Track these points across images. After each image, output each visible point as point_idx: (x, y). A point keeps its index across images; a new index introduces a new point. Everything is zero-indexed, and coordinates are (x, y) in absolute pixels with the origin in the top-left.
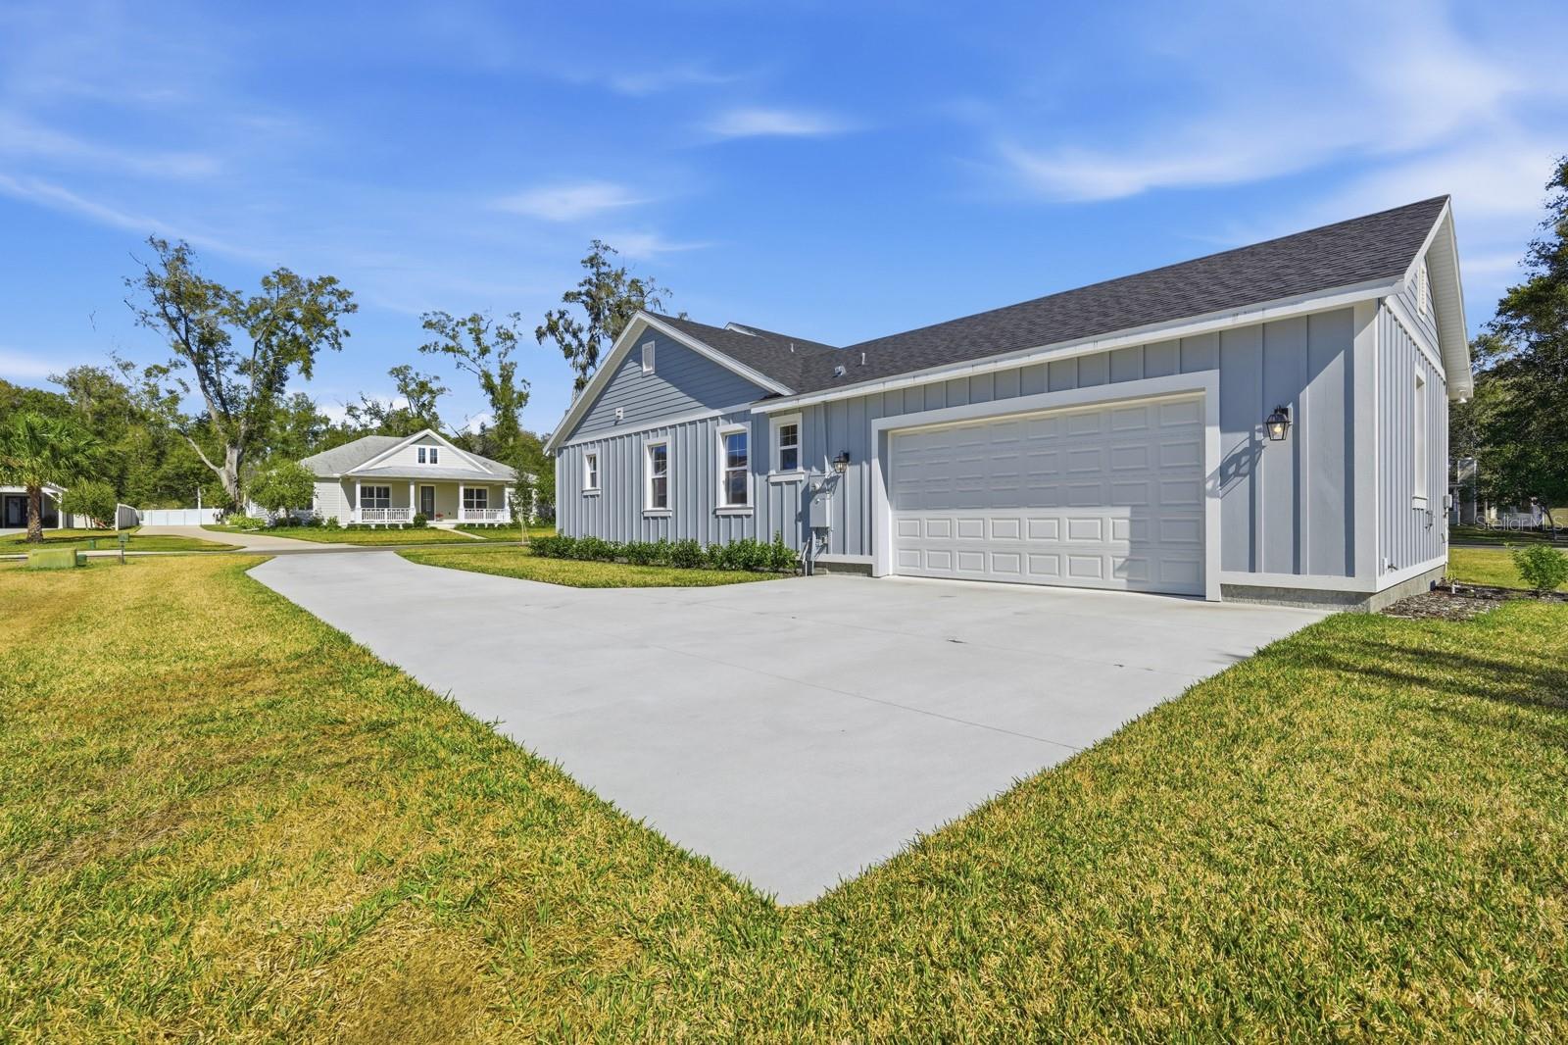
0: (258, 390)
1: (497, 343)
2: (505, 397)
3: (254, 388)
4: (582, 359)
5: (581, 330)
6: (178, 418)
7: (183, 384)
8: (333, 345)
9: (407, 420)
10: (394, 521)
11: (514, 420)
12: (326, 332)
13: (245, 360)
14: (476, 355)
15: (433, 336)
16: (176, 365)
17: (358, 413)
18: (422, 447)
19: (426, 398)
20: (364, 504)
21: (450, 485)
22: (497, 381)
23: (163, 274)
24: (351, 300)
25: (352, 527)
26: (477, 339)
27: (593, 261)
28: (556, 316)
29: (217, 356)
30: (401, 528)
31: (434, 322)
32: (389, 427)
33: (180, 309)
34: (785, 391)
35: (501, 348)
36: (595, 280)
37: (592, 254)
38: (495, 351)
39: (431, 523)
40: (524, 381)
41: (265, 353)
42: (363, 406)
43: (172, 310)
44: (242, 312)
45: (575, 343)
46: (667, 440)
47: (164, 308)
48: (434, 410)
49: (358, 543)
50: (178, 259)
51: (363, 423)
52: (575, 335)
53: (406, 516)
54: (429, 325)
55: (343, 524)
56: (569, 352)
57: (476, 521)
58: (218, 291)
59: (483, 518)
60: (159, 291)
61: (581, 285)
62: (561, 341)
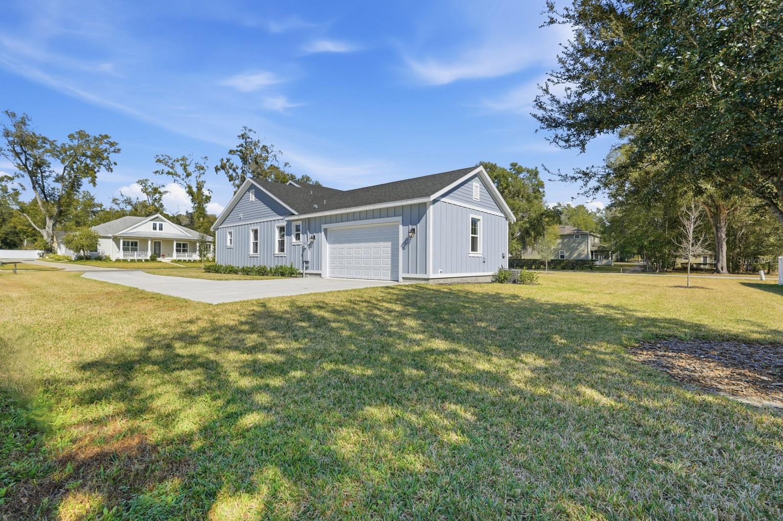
0: (65, 190)
1: (195, 171)
2: (199, 198)
3: (63, 189)
4: (237, 182)
5: (237, 168)
6: (18, 203)
7: (22, 186)
8: (108, 170)
9: (146, 207)
10: (140, 258)
11: (204, 209)
12: (104, 163)
13: (57, 175)
14: (184, 177)
15: (161, 167)
16: (18, 176)
17: (118, 202)
18: (155, 222)
19: (157, 196)
20: (124, 250)
21: (169, 241)
22: (195, 190)
23: (13, 130)
24: (118, 147)
25: (118, 260)
26: (185, 169)
27: (243, 136)
28: (225, 161)
29: (42, 172)
30: (143, 261)
31: (161, 159)
32: (136, 210)
33: (22, 149)
34: (296, 213)
35: (197, 173)
36: (244, 145)
37: (243, 133)
38: (194, 175)
39: (159, 259)
40: (209, 190)
41: (70, 172)
42: (122, 199)
43: (18, 149)
44: (57, 151)
45: (234, 175)
46: (258, 227)
47: (14, 148)
48: (161, 202)
49: (123, 268)
50: (22, 122)
51: (121, 207)
52: (234, 170)
53: (146, 256)
54: (159, 161)
55: (113, 259)
56: (231, 178)
57: (182, 259)
58: (45, 140)
59: (185, 257)
60: (11, 139)
61: (238, 147)
62: (227, 173)
